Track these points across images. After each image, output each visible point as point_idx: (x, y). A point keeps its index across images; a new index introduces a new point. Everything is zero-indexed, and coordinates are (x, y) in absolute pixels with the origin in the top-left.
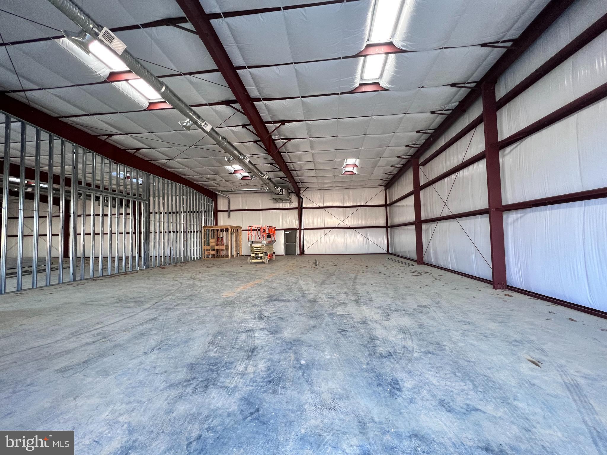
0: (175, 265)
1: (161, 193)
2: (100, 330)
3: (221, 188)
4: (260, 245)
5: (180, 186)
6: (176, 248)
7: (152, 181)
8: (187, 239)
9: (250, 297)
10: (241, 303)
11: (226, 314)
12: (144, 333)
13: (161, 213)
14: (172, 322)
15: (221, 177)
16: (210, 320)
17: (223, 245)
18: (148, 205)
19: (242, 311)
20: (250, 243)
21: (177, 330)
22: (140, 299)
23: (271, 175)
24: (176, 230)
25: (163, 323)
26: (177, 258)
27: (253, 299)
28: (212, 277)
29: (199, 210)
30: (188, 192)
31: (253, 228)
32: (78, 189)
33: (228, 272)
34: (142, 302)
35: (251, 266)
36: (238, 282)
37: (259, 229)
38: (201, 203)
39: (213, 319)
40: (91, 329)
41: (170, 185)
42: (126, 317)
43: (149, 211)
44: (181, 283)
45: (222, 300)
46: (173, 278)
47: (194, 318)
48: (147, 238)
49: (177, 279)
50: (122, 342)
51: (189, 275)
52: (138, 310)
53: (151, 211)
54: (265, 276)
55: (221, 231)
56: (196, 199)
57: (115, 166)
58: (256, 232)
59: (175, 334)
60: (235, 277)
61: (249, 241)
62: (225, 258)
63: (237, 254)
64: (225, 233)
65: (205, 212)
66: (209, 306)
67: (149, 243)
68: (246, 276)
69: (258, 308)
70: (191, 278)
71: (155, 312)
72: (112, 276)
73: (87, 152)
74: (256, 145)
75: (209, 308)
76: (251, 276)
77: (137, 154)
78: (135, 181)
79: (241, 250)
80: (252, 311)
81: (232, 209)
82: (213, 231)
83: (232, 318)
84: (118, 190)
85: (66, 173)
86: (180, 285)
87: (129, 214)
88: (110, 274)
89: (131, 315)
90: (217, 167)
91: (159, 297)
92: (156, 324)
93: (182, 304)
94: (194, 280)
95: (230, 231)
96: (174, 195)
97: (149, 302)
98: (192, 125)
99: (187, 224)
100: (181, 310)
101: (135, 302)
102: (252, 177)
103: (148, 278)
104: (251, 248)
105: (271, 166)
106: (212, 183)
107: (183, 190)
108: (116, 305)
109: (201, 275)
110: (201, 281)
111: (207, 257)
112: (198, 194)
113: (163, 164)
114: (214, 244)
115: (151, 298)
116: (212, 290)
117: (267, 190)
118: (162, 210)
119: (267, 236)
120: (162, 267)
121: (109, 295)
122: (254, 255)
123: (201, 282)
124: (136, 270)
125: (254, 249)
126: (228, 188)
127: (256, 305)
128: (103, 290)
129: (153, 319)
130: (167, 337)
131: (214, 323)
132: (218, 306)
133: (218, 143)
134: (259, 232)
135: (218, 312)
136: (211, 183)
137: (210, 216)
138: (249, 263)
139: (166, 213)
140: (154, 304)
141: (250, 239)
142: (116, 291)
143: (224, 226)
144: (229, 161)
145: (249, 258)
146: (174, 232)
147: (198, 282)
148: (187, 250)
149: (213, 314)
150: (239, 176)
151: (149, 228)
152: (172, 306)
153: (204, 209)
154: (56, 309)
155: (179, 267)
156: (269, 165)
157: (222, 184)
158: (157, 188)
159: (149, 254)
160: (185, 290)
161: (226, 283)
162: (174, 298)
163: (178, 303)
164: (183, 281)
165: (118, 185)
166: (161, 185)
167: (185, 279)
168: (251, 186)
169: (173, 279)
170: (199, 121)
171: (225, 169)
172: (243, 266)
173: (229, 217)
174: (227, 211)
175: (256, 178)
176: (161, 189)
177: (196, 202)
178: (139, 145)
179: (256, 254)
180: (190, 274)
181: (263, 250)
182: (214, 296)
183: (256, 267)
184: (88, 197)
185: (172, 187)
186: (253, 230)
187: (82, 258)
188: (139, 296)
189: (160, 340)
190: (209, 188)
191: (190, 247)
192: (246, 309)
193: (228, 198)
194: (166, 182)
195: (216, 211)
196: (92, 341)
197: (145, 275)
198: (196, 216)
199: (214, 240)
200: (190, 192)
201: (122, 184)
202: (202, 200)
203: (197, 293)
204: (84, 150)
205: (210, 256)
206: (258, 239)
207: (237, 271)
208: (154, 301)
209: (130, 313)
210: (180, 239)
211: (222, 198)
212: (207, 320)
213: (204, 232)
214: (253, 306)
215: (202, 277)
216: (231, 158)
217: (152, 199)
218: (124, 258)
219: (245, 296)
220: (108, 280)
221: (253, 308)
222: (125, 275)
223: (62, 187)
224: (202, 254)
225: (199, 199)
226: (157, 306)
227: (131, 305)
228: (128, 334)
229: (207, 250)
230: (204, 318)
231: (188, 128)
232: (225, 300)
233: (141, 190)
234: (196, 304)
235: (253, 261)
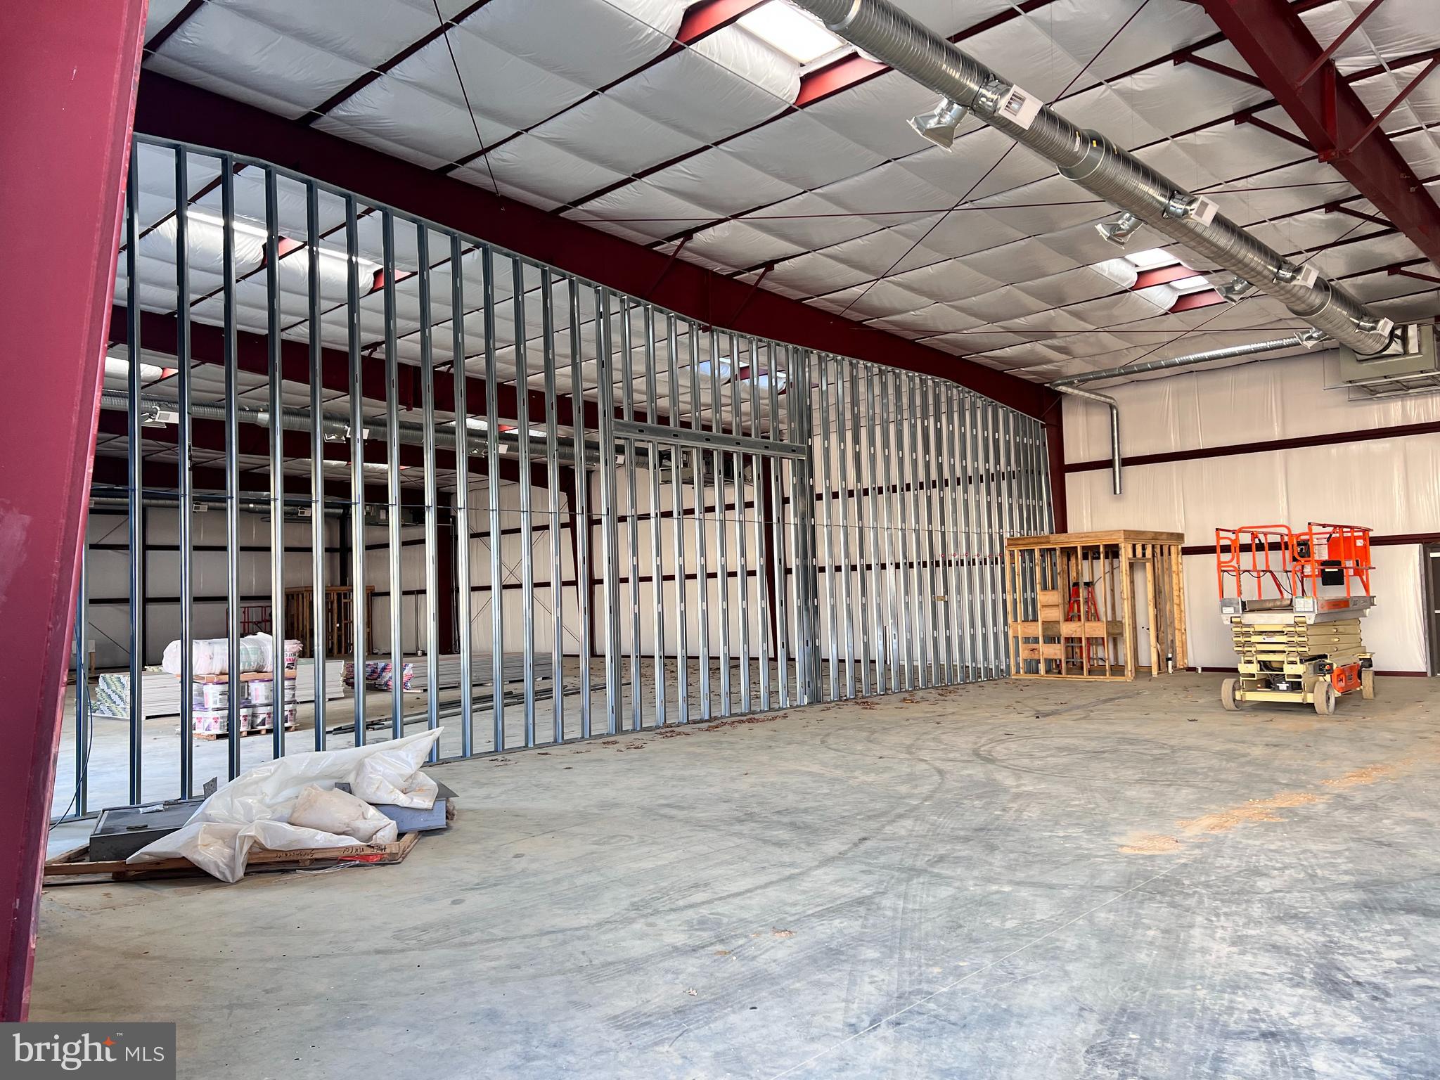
0: (906, 695)
1: (848, 416)
2: (704, 911)
3: (1075, 367)
4: (1288, 618)
5: (911, 379)
6: (910, 629)
7: (815, 375)
8: (946, 592)
9: (1257, 872)
10: (1214, 896)
11: (1151, 933)
12: (840, 952)
13: (851, 494)
14: (927, 927)
15: (1076, 315)
16: (1080, 947)
17: (1098, 618)
18: (805, 469)
19: (1228, 934)
20: (1229, 610)
21: (953, 964)
22: (808, 819)
23: (1334, 263)
24: (905, 557)
25: (898, 923)
26: (914, 670)
27: (1278, 883)
28: (1063, 760)
29: (987, 471)
30: (943, 399)
31: (1245, 539)
32: (616, 433)
33: (1133, 742)
34: (814, 830)
35: (1239, 718)
36: (1186, 794)
37: (1277, 539)
38: (996, 442)
39: (1093, 943)
40: (681, 903)
41: (876, 379)
42: (774, 878)
43: (812, 488)
44: (940, 772)
45: (1122, 867)
46: (909, 750)
47: (1010, 925)
48: (810, 590)
49: (924, 754)
50: (775, 969)
51: (964, 742)
52: (805, 858)
53: (818, 490)
54: (1326, 777)
55: (1085, 557)
56: (974, 425)
57: (704, 339)
58: (1260, 556)
59: (945, 976)
60: (1170, 769)
61: (1225, 603)
62: (1108, 678)
63: (1163, 660)
64: (1101, 565)
65: (1012, 475)
66: (1065, 886)
67: (816, 608)
68: (1220, 770)
69: (1313, 935)
70: (976, 753)
71: (865, 877)
72: (713, 723)
73: (632, 305)
74: (1247, 128)
75: (1067, 893)
76: (1249, 769)
77: (768, 285)
78: (764, 382)
79: (1184, 644)
80: (1280, 941)
81: (1129, 453)
82: (1048, 559)
83: (1181, 958)
84: (717, 423)
85: (586, 385)
86: (937, 778)
87: (750, 505)
88: (707, 717)
89: (787, 872)
90: (1058, 271)
91: (870, 818)
92: (874, 925)
93: (957, 861)
94: (991, 767)
95: (1126, 553)
96: (892, 418)
97: (835, 833)
98: (959, 118)
99: (943, 534)
100: (957, 884)
101: (794, 826)
102: (1230, 289)
103: (823, 742)
104: (1238, 634)
105: (1336, 215)
106: (1039, 348)
107: (924, 396)
108: (737, 828)
109: (1013, 746)
110: (1018, 772)
111: (1028, 672)
112: (979, 403)
113: (852, 304)
114: (1056, 614)
115: (843, 820)
116: (1069, 815)
117: (1310, 344)
118: (851, 485)
119: (1323, 572)
120: (863, 700)
121: (712, 790)
122: (1254, 668)
123: (1019, 778)
124: (780, 709)
125: (1254, 639)
126: (1106, 363)
127: (1295, 916)
128: (694, 772)
129: (860, 902)
130: (920, 982)
131: (1102, 964)
132: (1106, 889)
133: (1068, 166)
134: (1275, 556)
135: (1112, 916)
136: (1032, 351)
137: (1031, 491)
138: (1231, 705)
139: (866, 492)
140: (856, 845)
141: (1230, 591)
142: (733, 779)
143: (1095, 534)
144: (1117, 235)
145: (1227, 684)
146: (897, 566)
147: (1005, 773)
148: (948, 639)
149: (1091, 920)
150: (1161, 298)
151: (814, 556)
152: (920, 863)
153: (1008, 463)
154: (584, 818)
155: (924, 706)
156: (1320, 215)
157: (1079, 349)
158: (832, 400)
159: (817, 649)
160: (959, 804)
161: (1131, 793)
162: (921, 828)
163: (942, 851)
164: (948, 766)
165: (717, 405)
166: (847, 385)
167: (951, 755)
168: (1222, 337)
169: (910, 753)
170: (989, 94)
171: (1099, 276)
172: (1202, 718)
173: (1116, 490)
174: (1108, 464)
175: (1253, 290)
176: (848, 400)
177: (975, 437)
178: (770, 246)
179: (1265, 665)
180: (972, 739)
181: (1300, 644)
182: (1085, 845)
183: (1271, 726)
184: (641, 458)
185: (884, 386)
186: (1245, 548)
187: (633, 659)
188: (803, 806)
189: (894, 987)
190: (1024, 373)
191: (961, 626)
192: (1246, 925)
193: (1112, 407)
194: (862, 373)
195: (1060, 470)
196: (690, 942)
197: (811, 729)
198: (978, 495)
199: (1054, 597)
200: (950, 400)
201: (729, 401)
202: (996, 430)
203: (1008, 818)
204: (622, 301)
205: (1042, 667)
206: (1270, 592)
207: (1173, 742)
208: (854, 834)
209: (783, 865)
210: (920, 593)
211: (1081, 410)
212: (1067, 946)
213: (1013, 563)
214: (1280, 920)
215: (1021, 755)
216: (1125, 222)
217: (817, 443)
218: (743, 663)
219: (1229, 863)
220: (705, 737)
221: (1283, 929)
222: (751, 725)
223: (577, 432)
224: (1007, 655)
225: (985, 428)
226: (867, 854)
227: (783, 834)
228: (789, 943)
229: (1027, 640)
230: (1053, 934)
231: (945, 135)
232: (1134, 869)
233: (783, 413)
234: (1009, 868)
235: (1253, 696)
